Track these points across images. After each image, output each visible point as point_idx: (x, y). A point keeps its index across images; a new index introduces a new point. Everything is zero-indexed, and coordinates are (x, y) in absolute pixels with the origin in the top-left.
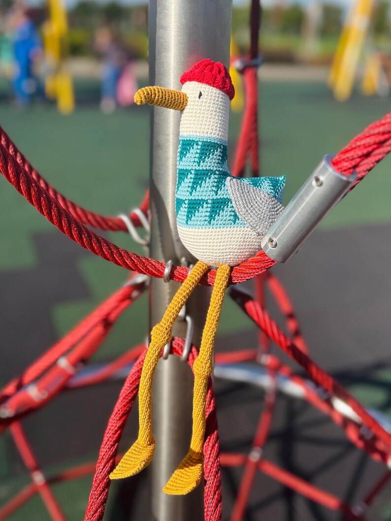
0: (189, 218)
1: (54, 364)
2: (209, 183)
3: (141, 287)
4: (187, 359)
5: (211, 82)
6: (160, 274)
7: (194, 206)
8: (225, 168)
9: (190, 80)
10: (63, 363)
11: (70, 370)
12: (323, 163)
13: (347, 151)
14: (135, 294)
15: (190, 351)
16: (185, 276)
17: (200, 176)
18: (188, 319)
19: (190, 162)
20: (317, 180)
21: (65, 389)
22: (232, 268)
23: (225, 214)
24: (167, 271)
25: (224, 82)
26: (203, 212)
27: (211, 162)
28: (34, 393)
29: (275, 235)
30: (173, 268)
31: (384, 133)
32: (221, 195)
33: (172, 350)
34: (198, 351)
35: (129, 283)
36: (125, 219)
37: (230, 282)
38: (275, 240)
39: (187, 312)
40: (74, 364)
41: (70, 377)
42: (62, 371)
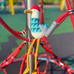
0: (33, 31)
1: (10, 58)
2: (36, 25)
3: (25, 43)
4: (34, 54)
5: (36, 9)
6: (29, 41)
7: (34, 29)
8: (39, 23)
9: (33, 9)
10: (12, 57)
11: (13, 59)
12: (54, 21)
13: (58, 19)
14: (24, 45)
15: (34, 53)
16: (33, 41)
17: (35, 24)
18: (33, 48)
19: (33, 22)
20: (53, 24)
21: (12, 62)
22: (40, 39)
23: (39, 30)
24: (30, 40)
25: (38, 9)
26: (36, 30)
27: (37, 22)
28: (7, 63)
29: (47, 33)
30: (31, 40)
31: (63, 16)
32: (38, 27)
33: (31, 53)
34: (35, 53)
35: (23, 43)
36: (22, 32)
37: (40, 41)
38: (47, 34)
39: (33, 47)
40: (14, 58)
41: (13, 60)
42: (12, 59)
